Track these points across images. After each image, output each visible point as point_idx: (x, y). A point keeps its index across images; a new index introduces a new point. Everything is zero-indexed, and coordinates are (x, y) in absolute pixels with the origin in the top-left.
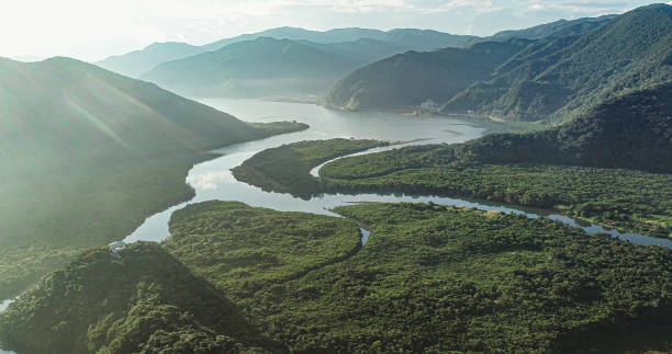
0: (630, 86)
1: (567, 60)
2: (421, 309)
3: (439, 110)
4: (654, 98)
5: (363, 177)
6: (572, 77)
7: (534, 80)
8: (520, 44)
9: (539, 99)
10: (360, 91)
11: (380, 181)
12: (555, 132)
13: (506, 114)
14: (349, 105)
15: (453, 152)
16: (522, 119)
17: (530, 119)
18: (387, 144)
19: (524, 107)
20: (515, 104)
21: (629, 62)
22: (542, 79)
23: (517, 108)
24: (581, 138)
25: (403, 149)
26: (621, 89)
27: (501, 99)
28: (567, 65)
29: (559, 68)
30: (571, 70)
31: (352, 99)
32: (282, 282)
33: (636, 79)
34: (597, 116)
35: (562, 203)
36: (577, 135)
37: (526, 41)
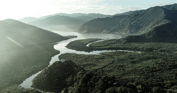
0: (157, 24)
1: (139, 19)
2: (141, 72)
3: (108, 32)
4: (166, 26)
5: (102, 47)
6: (141, 23)
7: (131, 24)
8: (124, 16)
9: (134, 28)
10: (87, 28)
11: (107, 47)
12: (144, 35)
13: (126, 32)
14: (85, 31)
15: (120, 40)
16: (130, 33)
17: (132, 33)
18: (101, 40)
19: (130, 30)
20: (128, 30)
21: (154, 19)
22: (134, 24)
23: (129, 31)
24: (151, 36)
25: (107, 40)
26: (155, 25)
27: (124, 29)
28: (139, 20)
29: (137, 21)
30: (140, 21)
31: (85, 30)
32: (101, 69)
33: (158, 23)
34: (154, 31)
35: (154, 50)
36: (150, 35)
37: (126, 16)
